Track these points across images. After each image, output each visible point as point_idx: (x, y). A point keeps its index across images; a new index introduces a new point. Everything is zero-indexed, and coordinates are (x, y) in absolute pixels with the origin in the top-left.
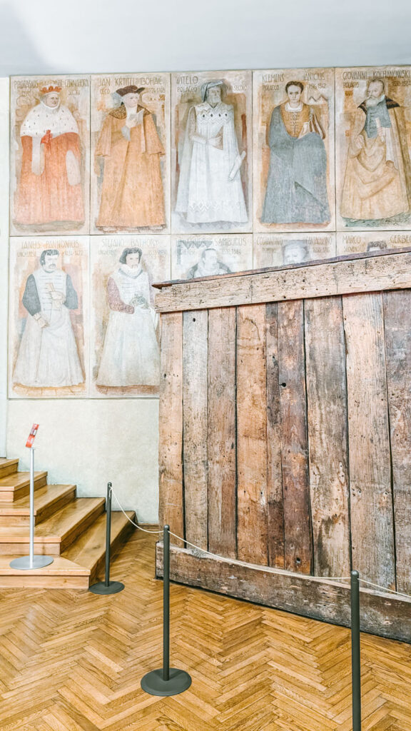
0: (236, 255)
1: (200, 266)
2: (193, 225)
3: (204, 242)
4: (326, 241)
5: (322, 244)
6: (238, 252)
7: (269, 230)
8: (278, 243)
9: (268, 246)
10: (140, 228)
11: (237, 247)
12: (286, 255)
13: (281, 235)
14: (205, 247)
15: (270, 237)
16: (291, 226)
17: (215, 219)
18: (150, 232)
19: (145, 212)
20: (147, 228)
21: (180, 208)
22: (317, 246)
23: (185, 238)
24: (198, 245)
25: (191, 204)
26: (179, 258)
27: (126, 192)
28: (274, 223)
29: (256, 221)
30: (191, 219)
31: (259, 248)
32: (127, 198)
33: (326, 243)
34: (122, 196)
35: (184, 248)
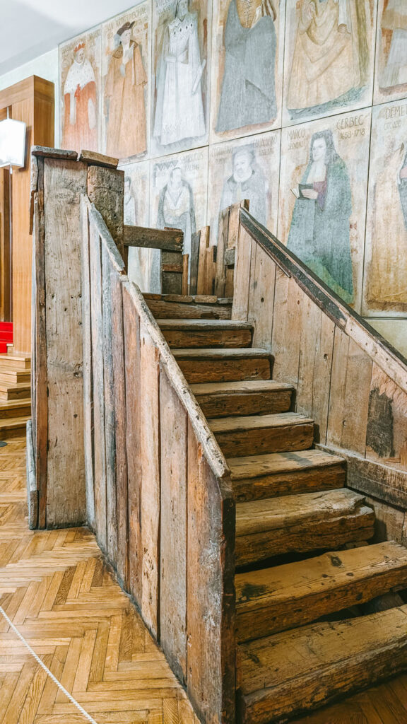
0: (196, 171)
1: (169, 186)
2: (165, 146)
3: (172, 162)
4: (272, 141)
5: (268, 145)
6: (197, 167)
7: (222, 139)
8: (229, 151)
9: (220, 157)
10: (131, 158)
11: (196, 163)
12: (235, 164)
13: (232, 143)
14: (173, 167)
15: (222, 146)
16: (241, 130)
17: (181, 138)
18: (137, 160)
19: (133, 142)
20: (134, 157)
21: (156, 133)
22: (263, 148)
23: (159, 161)
24: (167, 165)
25: (164, 127)
26: (155, 180)
27: (123, 126)
28: (226, 131)
29: (212, 131)
30: (164, 142)
31: (213, 160)
32: (123, 132)
33: (271, 142)
34: (119, 132)
35: (159, 170)
